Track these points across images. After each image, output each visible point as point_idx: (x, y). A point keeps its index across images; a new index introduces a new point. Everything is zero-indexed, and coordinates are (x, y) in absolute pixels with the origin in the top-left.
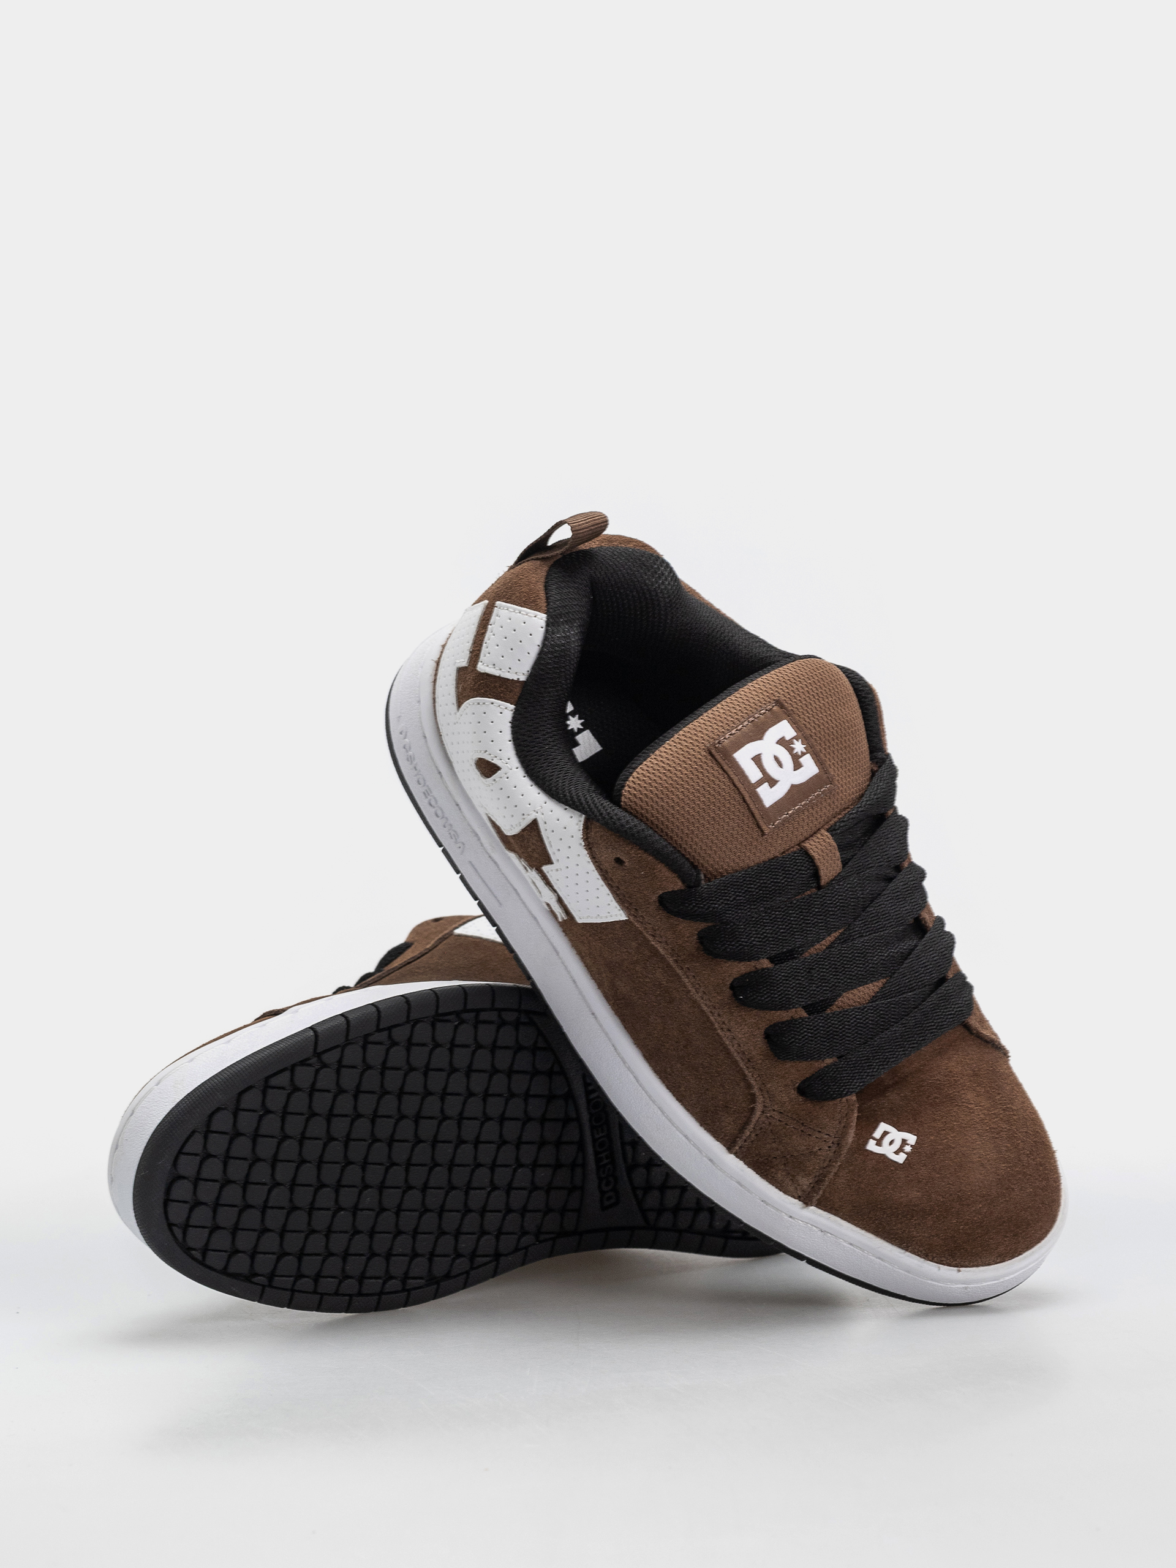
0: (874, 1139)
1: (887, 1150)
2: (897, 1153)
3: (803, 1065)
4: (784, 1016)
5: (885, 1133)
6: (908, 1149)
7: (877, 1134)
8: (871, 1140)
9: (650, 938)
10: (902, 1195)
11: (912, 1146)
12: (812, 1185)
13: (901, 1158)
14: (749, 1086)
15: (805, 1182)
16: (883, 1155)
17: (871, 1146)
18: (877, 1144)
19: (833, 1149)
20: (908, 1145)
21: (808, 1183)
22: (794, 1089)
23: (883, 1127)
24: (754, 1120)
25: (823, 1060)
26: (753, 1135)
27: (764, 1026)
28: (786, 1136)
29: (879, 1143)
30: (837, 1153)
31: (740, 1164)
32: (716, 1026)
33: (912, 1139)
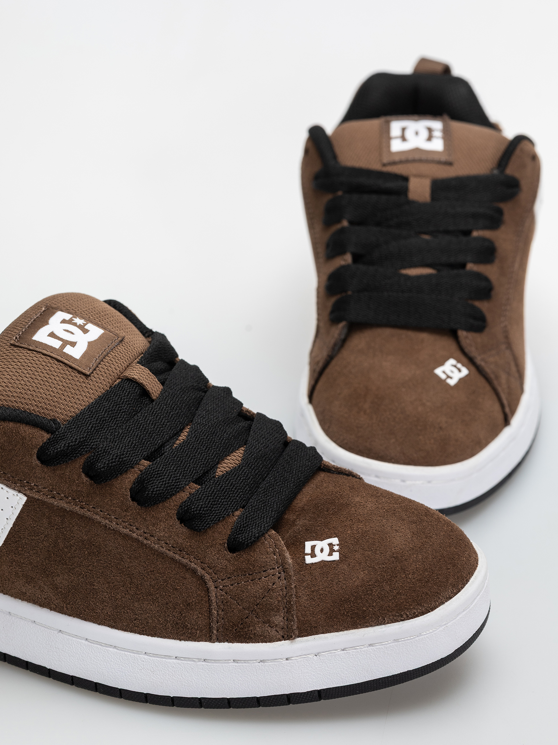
0: (307, 554)
1: (322, 557)
2: (330, 554)
3: (220, 527)
4: (183, 496)
5: (313, 548)
6: (336, 548)
7: (308, 550)
8: (306, 557)
9: (52, 501)
10: (354, 580)
11: (338, 545)
12: (285, 618)
13: (336, 556)
14: (194, 572)
15: (279, 619)
16: (323, 561)
17: (309, 560)
18: (312, 557)
19: (283, 577)
20: (335, 545)
21: (281, 619)
22: (226, 550)
23: (308, 545)
24: (213, 599)
25: (233, 515)
26: (220, 612)
27: (174, 512)
28: (243, 592)
29: (313, 555)
30: (288, 578)
31: (225, 645)
32: (141, 538)
33: (335, 541)
